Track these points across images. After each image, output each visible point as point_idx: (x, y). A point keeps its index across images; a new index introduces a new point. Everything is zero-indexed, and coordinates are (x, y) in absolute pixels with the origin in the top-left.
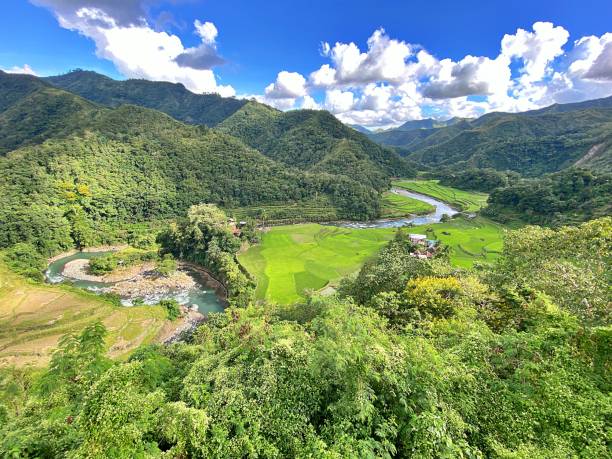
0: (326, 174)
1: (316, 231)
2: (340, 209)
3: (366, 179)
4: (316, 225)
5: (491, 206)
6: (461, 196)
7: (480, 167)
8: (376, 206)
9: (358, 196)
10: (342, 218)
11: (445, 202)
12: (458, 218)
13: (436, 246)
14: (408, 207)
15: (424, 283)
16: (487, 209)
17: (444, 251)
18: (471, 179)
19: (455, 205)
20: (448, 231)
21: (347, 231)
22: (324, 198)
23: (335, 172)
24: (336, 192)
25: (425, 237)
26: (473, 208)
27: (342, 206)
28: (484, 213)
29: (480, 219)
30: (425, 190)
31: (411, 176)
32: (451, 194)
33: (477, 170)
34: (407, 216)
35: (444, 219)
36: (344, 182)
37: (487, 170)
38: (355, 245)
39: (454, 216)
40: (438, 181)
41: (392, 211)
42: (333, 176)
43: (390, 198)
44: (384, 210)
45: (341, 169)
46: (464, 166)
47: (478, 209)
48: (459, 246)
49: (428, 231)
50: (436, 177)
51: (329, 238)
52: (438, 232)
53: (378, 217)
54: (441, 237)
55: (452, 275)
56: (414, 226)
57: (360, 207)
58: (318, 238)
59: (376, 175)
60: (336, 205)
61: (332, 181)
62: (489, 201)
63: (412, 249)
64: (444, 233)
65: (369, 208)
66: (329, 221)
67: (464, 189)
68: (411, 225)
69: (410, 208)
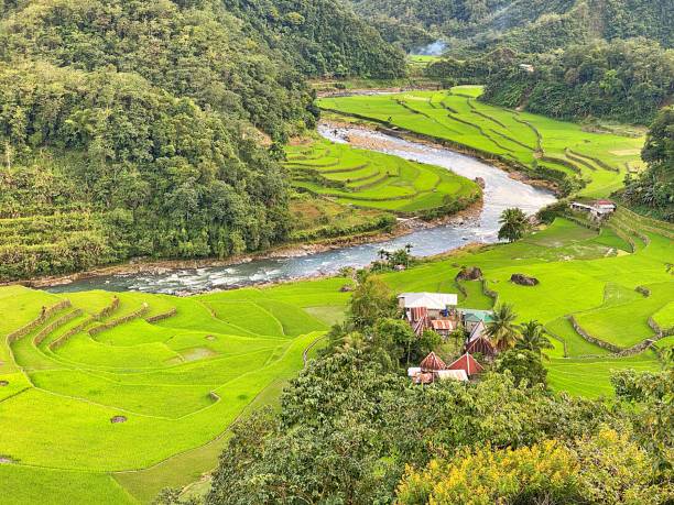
0: (46, 68)
1: (21, 320)
2: (122, 213)
3: (220, 89)
4: (17, 291)
5: (654, 172)
6: (560, 139)
7: (609, 35)
8: (265, 195)
9: (191, 155)
10: (134, 254)
11: (510, 166)
12: (558, 222)
13: (493, 330)
14: (386, 191)
15: (457, 477)
16: (647, 181)
17: (521, 346)
18: (584, 77)
19: (542, 176)
20: (528, 271)
21: (160, 305)
22: (46, 172)
23: (86, 60)
24: (97, 146)
25: (452, 299)
26: (602, 183)
27: (129, 205)
28: (636, 198)
29: (629, 220)
30: (439, 125)
31: (384, 72)
32: (527, 137)
33: (600, 44)
34: (384, 226)
35: (513, 226)
36: (127, 100)
37: (633, 46)
38: (200, 359)
39: (545, 216)
40: (477, 90)
41: (331, 212)
42: (76, 76)
43: (318, 161)
44: (300, 208)
45: (109, 48)
46: (558, 34)
47: (617, 182)
48: (571, 321)
49: (466, 277)
50: (468, 75)
51: (83, 344)
52: (497, 277)
53: (280, 238)
54: (509, 295)
55: (549, 429)
56: (415, 262)
57: (204, 201)
58: (29, 350)
59: (255, 71)
60: (101, 200)
61: (73, 99)
62: (649, 154)
63: (412, 352)
64: (518, 279)
65: (240, 203)
66: (78, 269)
67: (568, 115)
68: (402, 260)
69: (391, 196)
